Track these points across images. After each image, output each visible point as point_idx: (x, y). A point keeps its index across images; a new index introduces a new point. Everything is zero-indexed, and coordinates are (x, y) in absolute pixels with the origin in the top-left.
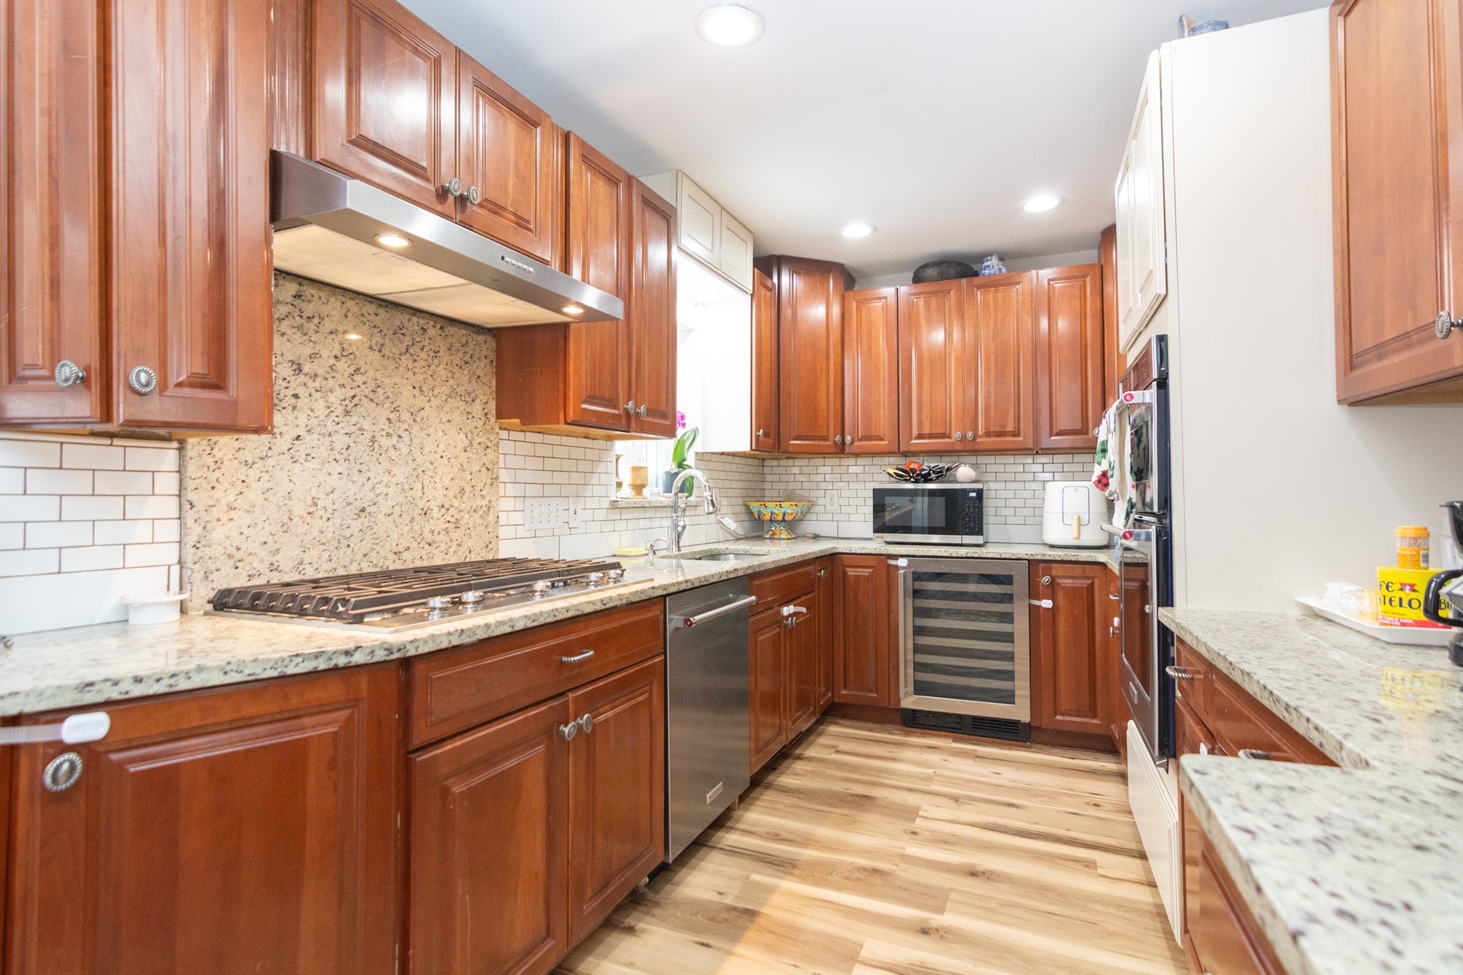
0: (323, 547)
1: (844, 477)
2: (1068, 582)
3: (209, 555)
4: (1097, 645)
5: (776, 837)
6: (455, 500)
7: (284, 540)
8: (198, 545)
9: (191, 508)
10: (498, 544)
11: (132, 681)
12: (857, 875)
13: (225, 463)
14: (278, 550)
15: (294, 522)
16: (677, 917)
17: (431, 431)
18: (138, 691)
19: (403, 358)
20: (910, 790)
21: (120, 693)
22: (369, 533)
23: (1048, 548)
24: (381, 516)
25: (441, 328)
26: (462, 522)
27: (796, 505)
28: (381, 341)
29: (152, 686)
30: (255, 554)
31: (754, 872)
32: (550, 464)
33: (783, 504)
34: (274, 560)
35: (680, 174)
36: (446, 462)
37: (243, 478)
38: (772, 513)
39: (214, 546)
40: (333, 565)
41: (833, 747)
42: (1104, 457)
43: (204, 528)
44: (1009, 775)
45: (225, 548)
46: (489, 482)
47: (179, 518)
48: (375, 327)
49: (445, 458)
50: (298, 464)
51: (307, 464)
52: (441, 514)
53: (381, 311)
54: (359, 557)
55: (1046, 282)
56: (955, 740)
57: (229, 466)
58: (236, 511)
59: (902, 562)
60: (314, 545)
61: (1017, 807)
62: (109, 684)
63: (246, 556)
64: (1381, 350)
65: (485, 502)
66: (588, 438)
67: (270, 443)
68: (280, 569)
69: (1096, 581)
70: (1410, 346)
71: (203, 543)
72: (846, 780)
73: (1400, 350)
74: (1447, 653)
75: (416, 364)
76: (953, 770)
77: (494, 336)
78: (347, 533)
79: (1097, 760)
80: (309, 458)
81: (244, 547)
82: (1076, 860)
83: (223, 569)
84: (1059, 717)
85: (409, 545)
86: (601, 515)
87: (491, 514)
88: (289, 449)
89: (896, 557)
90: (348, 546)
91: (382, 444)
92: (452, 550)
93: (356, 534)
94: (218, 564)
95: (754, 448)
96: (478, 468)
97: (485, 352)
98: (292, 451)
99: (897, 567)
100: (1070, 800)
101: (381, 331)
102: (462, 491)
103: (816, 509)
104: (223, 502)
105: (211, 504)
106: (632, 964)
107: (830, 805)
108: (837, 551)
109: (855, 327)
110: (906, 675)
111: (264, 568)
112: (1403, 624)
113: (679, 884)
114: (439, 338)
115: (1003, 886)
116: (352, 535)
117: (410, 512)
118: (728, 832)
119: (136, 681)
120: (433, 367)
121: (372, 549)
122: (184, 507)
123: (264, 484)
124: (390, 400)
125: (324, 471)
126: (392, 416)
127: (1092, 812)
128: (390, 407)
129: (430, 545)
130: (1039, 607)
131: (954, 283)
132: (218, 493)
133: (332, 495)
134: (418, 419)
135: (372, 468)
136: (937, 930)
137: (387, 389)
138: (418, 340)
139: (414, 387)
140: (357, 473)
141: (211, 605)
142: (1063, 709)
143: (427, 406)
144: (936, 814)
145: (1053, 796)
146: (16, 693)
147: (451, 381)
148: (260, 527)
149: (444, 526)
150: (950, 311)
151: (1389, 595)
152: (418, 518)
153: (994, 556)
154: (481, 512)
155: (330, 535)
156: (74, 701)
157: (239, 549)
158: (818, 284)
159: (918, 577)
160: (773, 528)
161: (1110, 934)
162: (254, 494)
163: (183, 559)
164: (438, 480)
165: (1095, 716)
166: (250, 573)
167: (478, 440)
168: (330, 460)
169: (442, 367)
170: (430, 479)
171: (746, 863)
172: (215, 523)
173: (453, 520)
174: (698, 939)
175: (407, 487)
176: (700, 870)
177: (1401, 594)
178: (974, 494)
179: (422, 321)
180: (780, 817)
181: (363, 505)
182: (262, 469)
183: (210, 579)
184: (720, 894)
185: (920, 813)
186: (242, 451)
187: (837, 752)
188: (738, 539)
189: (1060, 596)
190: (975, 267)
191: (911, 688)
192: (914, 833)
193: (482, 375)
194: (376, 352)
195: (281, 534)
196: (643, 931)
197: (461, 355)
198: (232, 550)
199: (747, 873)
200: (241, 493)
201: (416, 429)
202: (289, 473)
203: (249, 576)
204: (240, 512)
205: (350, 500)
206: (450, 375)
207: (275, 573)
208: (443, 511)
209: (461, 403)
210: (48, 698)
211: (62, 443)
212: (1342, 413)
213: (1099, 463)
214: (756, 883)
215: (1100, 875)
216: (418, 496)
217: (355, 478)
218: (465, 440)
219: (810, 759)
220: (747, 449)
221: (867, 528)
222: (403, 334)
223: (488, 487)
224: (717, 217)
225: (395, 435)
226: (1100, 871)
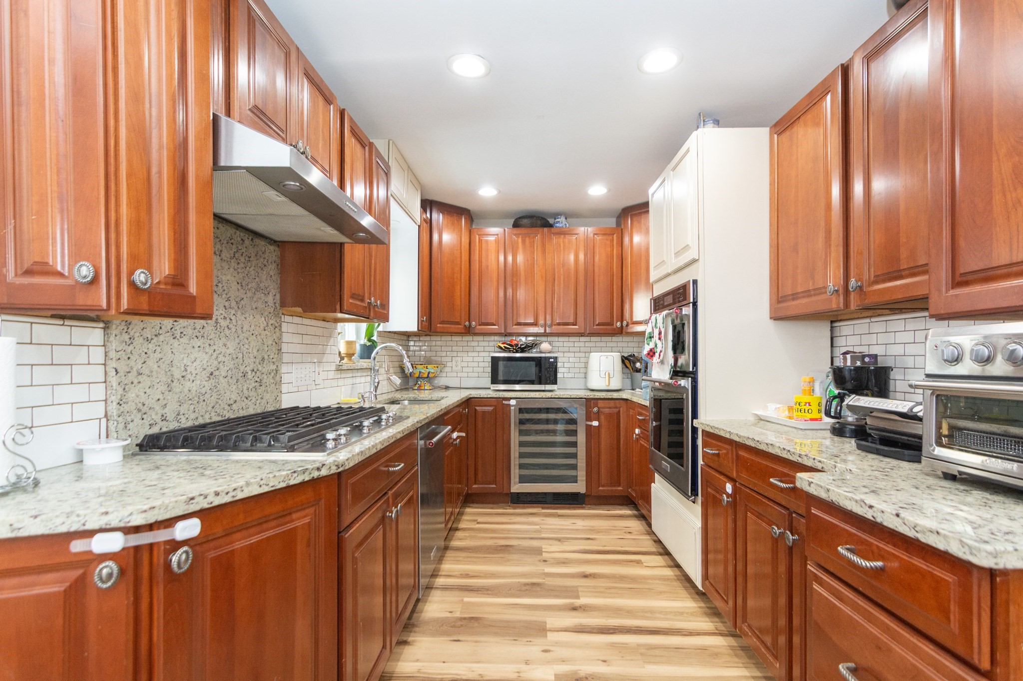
0: (190, 402)
1: (465, 349)
2: (607, 411)
3: (127, 410)
4: (621, 446)
5: (467, 576)
6: (259, 366)
7: (169, 398)
8: (121, 402)
9: (116, 374)
10: (281, 397)
11: (214, 495)
12: (524, 588)
13: (136, 339)
14: (166, 405)
15: (174, 383)
16: (431, 630)
17: (247, 315)
18: (217, 501)
19: (232, 261)
20: (532, 538)
21: (208, 504)
22: (215, 390)
23: (589, 391)
24: (221, 378)
25: (252, 239)
26: (264, 381)
27: (437, 367)
28: (220, 248)
29: (223, 497)
30: (153, 408)
31: (464, 597)
32: (307, 339)
33: (429, 366)
34: (163, 412)
35: (391, 142)
36: (255, 338)
37: (146, 351)
38: (420, 372)
39: (130, 403)
40: (196, 415)
41: (475, 521)
42: (651, 341)
43: (124, 389)
44: (580, 524)
45: (136, 404)
46: (277, 352)
47: (105, 382)
48: (217, 237)
49: (255, 335)
50: (176, 340)
51: (181, 340)
52: (252, 375)
53: (220, 226)
54: (210, 408)
55: (592, 235)
56: (543, 508)
57: (138, 341)
58: (142, 376)
59: (513, 402)
60: (185, 400)
61: (592, 539)
62: (202, 497)
63: (148, 410)
64: (795, 296)
65: (274, 367)
66: (325, 321)
67: (160, 324)
68: (167, 419)
69: (621, 409)
70: (810, 296)
71: (124, 400)
72: (492, 538)
73: (804, 297)
74: (829, 431)
75: (239, 266)
76: (551, 525)
77: (278, 246)
78: (203, 391)
79: (621, 509)
80: (182, 335)
81: (146, 403)
82: (632, 561)
83: (135, 420)
84: (601, 488)
85: (236, 399)
86: (331, 375)
87: (278, 376)
88: (171, 329)
89: (509, 399)
90: (204, 400)
91: (221, 324)
92: (258, 402)
93: (209, 392)
94: (133, 417)
95: (420, 329)
96: (271, 343)
97: (274, 258)
98: (173, 330)
99: (509, 405)
100: (617, 532)
101: (220, 240)
102: (263, 359)
103: (447, 369)
104: (135, 369)
105: (128, 371)
106: (418, 660)
107: (490, 553)
108: (471, 396)
109: (478, 252)
110: (515, 472)
111: (158, 418)
112: (805, 421)
113: (421, 612)
114: (251, 247)
115: (603, 580)
116: (206, 393)
117: (237, 375)
118: (436, 578)
119: (216, 495)
120: (248, 268)
121: (217, 403)
122: (109, 374)
123: (157, 355)
124: (225, 292)
125: (191, 345)
126: (227, 304)
127: (629, 536)
128: (225, 298)
129: (247, 398)
130: (591, 425)
131: (541, 229)
132: (132, 363)
133: (195, 363)
134: (240, 307)
135: (217, 343)
136: (580, 607)
137: (224, 284)
138: (240, 248)
139: (238, 283)
140: (208, 346)
141: (138, 447)
142: (603, 483)
143: (244, 296)
144: (551, 549)
145: (607, 531)
146: (154, 508)
147: (257, 279)
148: (156, 388)
149: (254, 385)
150: (537, 247)
151: (800, 408)
152: (241, 379)
153: (567, 397)
154: (273, 374)
155: (194, 393)
156: (185, 511)
157: (144, 405)
158: (456, 222)
159: (521, 411)
160: (419, 383)
161: (661, 592)
162: (151, 363)
163: (109, 414)
164: (251, 352)
165: (619, 486)
166: (150, 423)
167: (271, 322)
168: (193, 337)
169: (252, 268)
170: (246, 350)
171: (457, 593)
172: (130, 386)
173: (258, 380)
174: (452, 639)
175: (235, 357)
176: (430, 602)
177: (805, 407)
178: (552, 360)
179: (242, 234)
180: (464, 564)
181: (212, 370)
182: (156, 344)
183: (128, 428)
184: (451, 612)
185: (543, 550)
186: (145, 330)
187: (478, 523)
188: (397, 390)
189: (602, 417)
190: (551, 221)
191: (517, 480)
192: (545, 561)
193: (273, 275)
194: (218, 256)
195: (168, 392)
196: (414, 641)
197: (262, 260)
198: (140, 405)
199: (461, 598)
200: (145, 362)
201: (239, 313)
202: (172, 347)
203: (150, 425)
204: (145, 377)
205: (205, 366)
206: (256, 274)
207: (164, 422)
208: (254, 373)
209: (263, 295)
210: (171, 510)
211: (32, 323)
212: (771, 323)
213: (648, 344)
214: (469, 603)
215: (646, 566)
216: (241, 363)
217: (207, 350)
218: (264, 322)
219: (464, 529)
220: (416, 329)
221: (486, 381)
222: (232, 243)
223: (276, 356)
224: (406, 172)
225: (228, 319)
226: (645, 564)
